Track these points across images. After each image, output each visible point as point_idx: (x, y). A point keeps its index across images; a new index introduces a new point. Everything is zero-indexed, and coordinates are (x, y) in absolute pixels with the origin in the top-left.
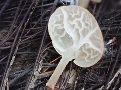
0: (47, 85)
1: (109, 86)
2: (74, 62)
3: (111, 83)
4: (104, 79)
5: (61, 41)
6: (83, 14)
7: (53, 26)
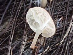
0: (31, 47)
1: (61, 43)
2: (42, 35)
3: (62, 42)
4: (59, 39)
5: (34, 25)
6: (42, 11)
7: (29, 18)
